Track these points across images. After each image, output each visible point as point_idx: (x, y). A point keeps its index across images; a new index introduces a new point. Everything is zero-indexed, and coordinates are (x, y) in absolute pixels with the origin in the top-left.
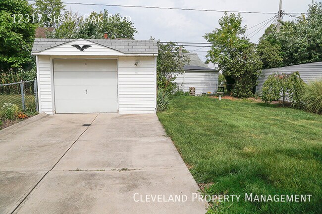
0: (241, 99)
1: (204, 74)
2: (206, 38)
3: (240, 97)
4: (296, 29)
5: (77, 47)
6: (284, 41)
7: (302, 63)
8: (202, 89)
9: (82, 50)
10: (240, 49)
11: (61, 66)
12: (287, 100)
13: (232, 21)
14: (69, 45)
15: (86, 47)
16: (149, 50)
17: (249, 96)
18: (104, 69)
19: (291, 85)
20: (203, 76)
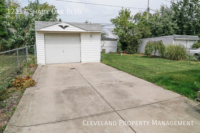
0: (131, 55)
1: (110, 41)
2: (111, 21)
3: (130, 54)
4: (157, 18)
5: (62, 26)
6: (150, 24)
7: (160, 36)
8: (109, 49)
9: (64, 28)
10: (131, 28)
11: (49, 37)
12: (157, 54)
13: (126, 12)
14: (57, 26)
15: (66, 27)
16: (98, 29)
17: (135, 53)
18: (73, 39)
19: (159, 46)
20: (109, 43)
